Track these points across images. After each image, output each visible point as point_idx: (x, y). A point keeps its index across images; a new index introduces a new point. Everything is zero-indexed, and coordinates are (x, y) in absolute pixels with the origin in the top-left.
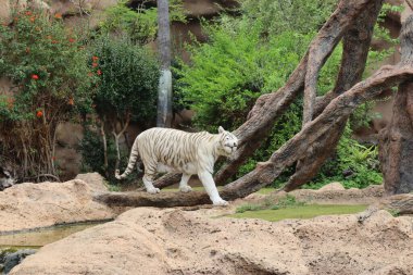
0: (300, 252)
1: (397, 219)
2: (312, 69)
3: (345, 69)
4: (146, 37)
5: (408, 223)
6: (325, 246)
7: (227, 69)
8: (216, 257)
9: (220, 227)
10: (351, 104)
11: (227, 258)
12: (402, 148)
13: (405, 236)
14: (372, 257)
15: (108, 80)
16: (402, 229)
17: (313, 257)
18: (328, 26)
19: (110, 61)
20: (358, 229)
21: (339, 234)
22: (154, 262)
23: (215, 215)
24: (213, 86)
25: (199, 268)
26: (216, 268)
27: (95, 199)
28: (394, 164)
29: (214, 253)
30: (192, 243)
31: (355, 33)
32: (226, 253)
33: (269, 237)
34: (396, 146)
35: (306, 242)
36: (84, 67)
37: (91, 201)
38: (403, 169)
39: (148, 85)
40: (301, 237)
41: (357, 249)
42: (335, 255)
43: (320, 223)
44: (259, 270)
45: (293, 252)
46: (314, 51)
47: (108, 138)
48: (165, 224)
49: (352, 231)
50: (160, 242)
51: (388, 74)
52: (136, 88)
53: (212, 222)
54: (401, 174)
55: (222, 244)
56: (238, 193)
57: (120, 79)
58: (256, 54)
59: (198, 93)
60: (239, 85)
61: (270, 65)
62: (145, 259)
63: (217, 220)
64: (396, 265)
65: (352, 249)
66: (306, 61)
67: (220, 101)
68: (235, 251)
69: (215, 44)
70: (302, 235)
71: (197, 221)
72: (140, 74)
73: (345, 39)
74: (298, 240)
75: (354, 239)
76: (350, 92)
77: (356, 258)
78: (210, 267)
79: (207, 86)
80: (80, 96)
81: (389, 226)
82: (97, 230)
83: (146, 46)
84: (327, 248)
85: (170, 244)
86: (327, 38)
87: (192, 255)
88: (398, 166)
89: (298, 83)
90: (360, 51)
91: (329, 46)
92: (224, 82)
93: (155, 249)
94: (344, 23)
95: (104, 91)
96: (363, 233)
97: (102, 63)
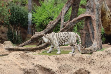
0: (56, 64)
1: (82, 55)
2: (63, 14)
3: (72, 15)
4: (26, 4)
5: (85, 56)
6: (63, 62)
7: (45, 14)
8: (34, 65)
9: (36, 57)
10: (73, 24)
11: (37, 65)
12: (86, 36)
13: (84, 59)
14: (75, 65)
15: (14, 16)
16: (83, 58)
17: (59, 65)
18: (67, 3)
19: (14, 11)
20: (72, 58)
21: (67, 59)
22: (17, 67)
23: (36, 53)
24: (41, 18)
25: (29, 68)
26: (34, 68)
27: (5, 49)
28: (84, 40)
29: (33, 64)
30: (28, 61)
31: (75, 5)
32: (36, 64)
33: (48, 60)
34: (84, 35)
35: (58, 61)
36: (6, 13)
37: (4, 49)
38: (86, 41)
39: (24, 17)
40: (57, 60)
41: (71, 63)
42: (65, 64)
43: (62, 56)
44: (45, 69)
45: (54, 64)
46: (64, 9)
47: (14, 31)
48: (21, 56)
49: (70, 58)
50: (19, 61)
51: (82, 16)
52: (21, 18)
53: (33, 56)
54: (86, 43)
55: (36, 62)
56: (43, 47)
57: (17, 16)
58: (52, 9)
59: (37, 20)
60: (48, 18)
61: (56, 13)
62: (14, 66)
63: (35, 55)
64: (81, 67)
65: (70, 63)
66: (62, 12)
67: (42, 22)
68: (39, 64)
69: (42, 6)
70: (57, 59)
71: (29, 55)
72: (22, 14)
73: (72, 6)
74: (56, 61)
75: (71, 60)
76: (72, 21)
77: (71, 65)
78: (32, 68)
79: (39, 18)
80: (5, 20)
81: (80, 57)
82: (2, 58)
83: (25, 6)
84: (63, 63)
85: (22, 62)
86: (67, 6)
87: (27, 65)
88: (85, 41)
89: (59, 18)
90: (76, 10)
91: (67, 8)
92: (44, 17)
93: (17, 63)
94: (71, 2)
95: (12, 19)
96: (73, 59)
97: (12, 11)
